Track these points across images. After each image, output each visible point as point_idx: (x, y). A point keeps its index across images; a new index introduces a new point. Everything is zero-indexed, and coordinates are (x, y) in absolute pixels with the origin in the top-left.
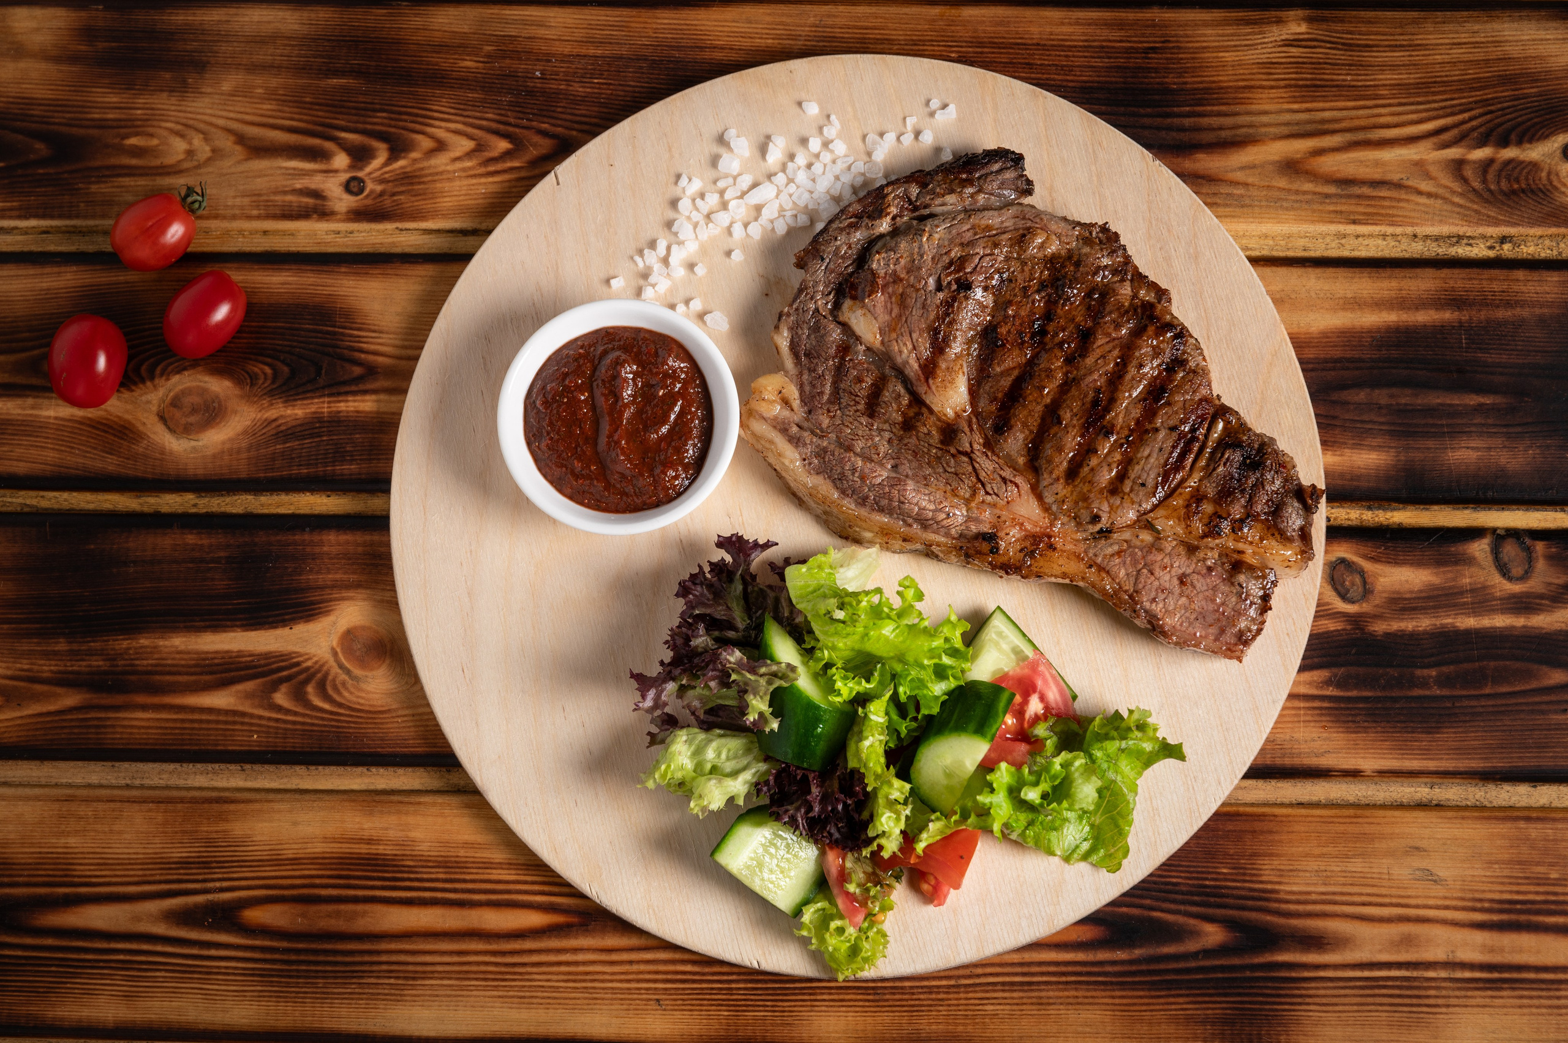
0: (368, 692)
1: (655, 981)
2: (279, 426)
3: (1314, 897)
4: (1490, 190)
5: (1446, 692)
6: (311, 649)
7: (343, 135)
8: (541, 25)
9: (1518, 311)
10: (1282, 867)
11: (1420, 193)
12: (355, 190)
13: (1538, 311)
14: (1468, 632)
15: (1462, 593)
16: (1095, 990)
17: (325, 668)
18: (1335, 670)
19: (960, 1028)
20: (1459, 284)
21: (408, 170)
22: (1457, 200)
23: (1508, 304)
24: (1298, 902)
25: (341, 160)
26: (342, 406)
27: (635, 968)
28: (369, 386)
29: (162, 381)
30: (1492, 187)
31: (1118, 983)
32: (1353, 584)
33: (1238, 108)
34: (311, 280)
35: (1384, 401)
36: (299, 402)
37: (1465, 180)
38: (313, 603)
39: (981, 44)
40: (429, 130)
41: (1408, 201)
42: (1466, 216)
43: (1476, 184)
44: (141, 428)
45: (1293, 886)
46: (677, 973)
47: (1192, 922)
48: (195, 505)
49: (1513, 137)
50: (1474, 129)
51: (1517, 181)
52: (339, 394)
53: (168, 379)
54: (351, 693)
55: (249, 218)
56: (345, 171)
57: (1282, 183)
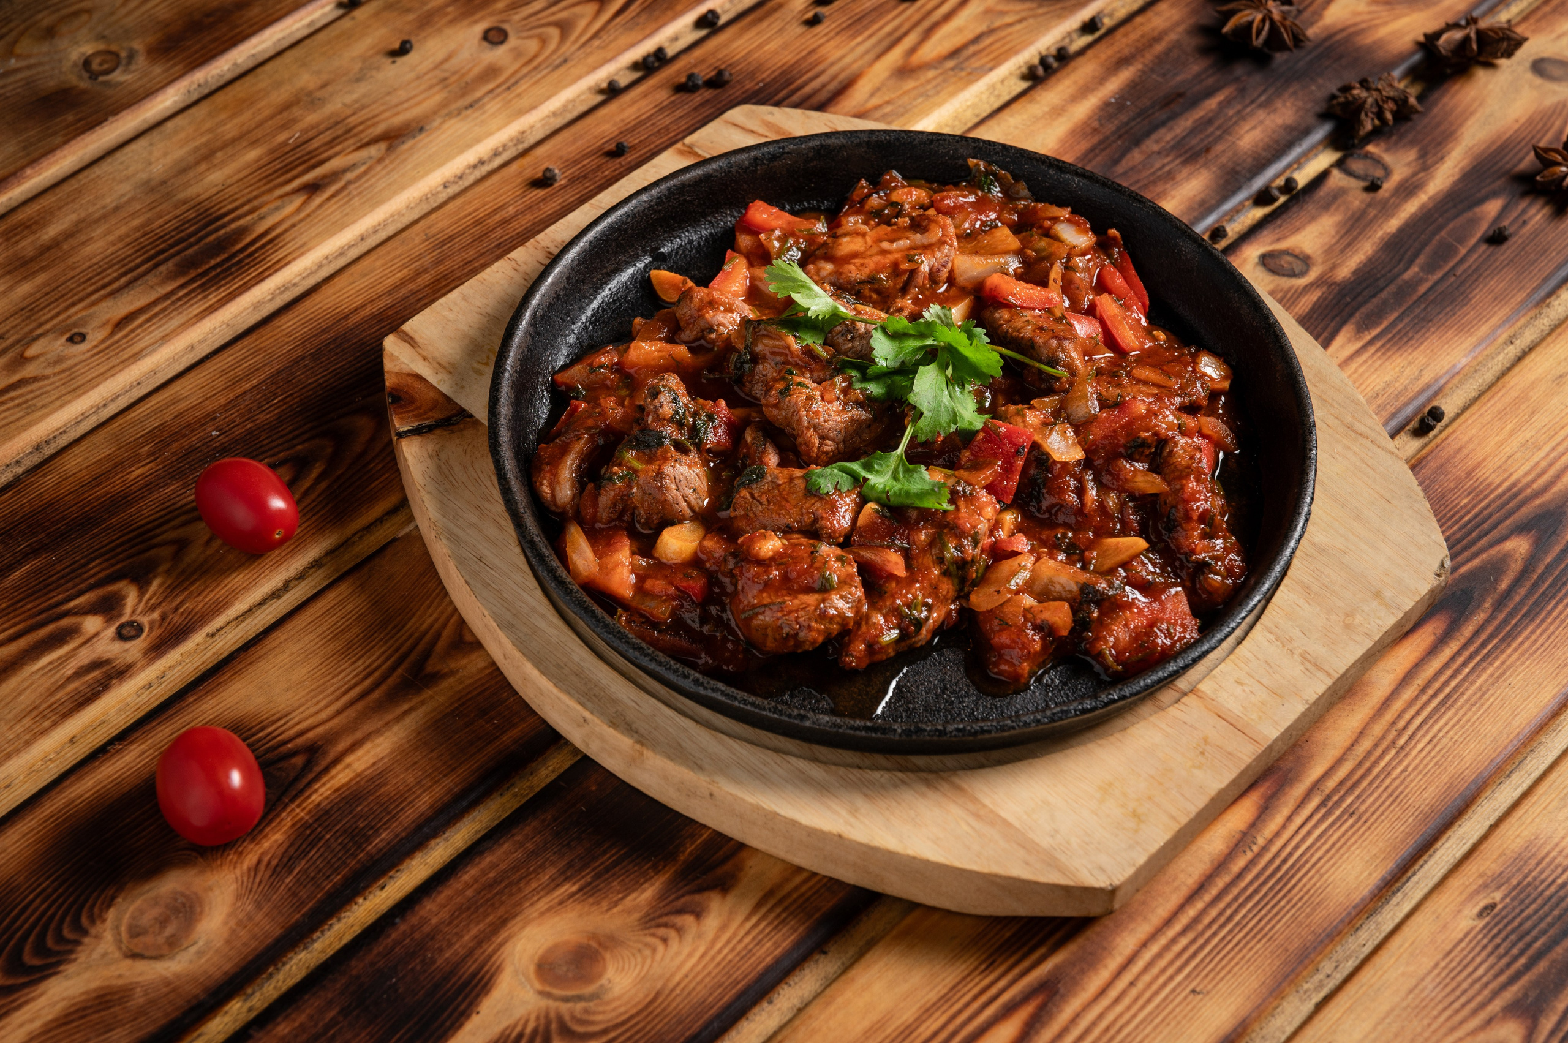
0: (619, 998)
1: (1171, 978)
2: (269, 863)
3: (1544, 464)
5: (1440, 274)
6: (519, 1012)
7: (72, 604)
8: (176, 401)
10: (1497, 465)
11: (1011, 25)
12: (133, 633)
14: (1401, 230)
15: (1364, 212)
16: (1497, 658)
17: (552, 1015)
18: (1353, 320)
19: (1445, 778)
21: (169, 582)
23: (1156, 40)
24: (1539, 476)
25: (92, 624)
26: (315, 798)
27: (1140, 985)
28: (324, 763)
29: (99, 927)
31: (1503, 640)
32: (1290, 263)
33: (820, 68)
34: (168, 731)
35: (1156, 148)
36: (267, 830)
38: (474, 975)
39: (576, 162)
40: (155, 541)
44: (120, 982)
45: (1520, 471)
46: (1179, 955)
47: (1493, 552)
48: (250, 1010)
52: (301, 791)
53: (104, 921)
54: (604, 1012)
55: (44, 732)
56: (105, 628)
57: (910, 84)
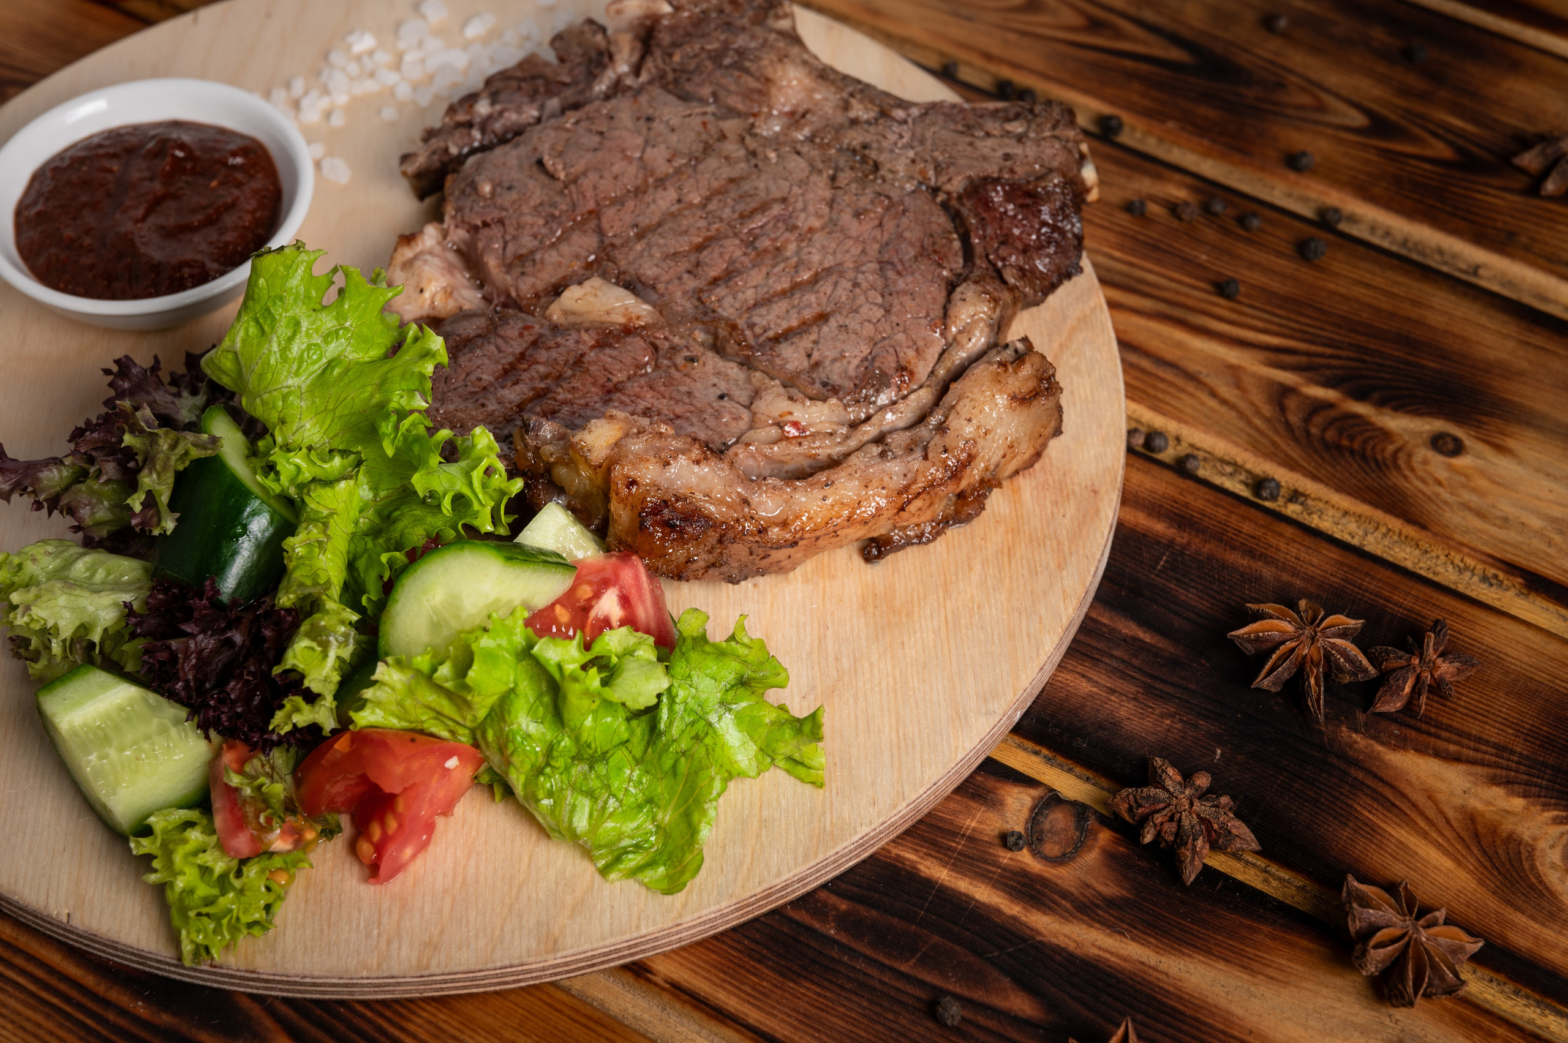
4: (1308, 433)
5: (843, 938)
9: (1258, 565)
10: (445, 1027)
11: (1213, 394)
13: (1285, 577)
14: (928, 883)
15: (954, 833)
16: (70, 1031)
20: (1199, 504)
22: (1258, 422)
23: (1251, 553)
30: (1314, 430)
37: (1283, 409)
41: (1192, 395)
42: (1257, 441)
43: (1294, 419)
47: (268, 1023)
49: (1376, 396)
50: (1329, 367)
51: (1352, 438)
